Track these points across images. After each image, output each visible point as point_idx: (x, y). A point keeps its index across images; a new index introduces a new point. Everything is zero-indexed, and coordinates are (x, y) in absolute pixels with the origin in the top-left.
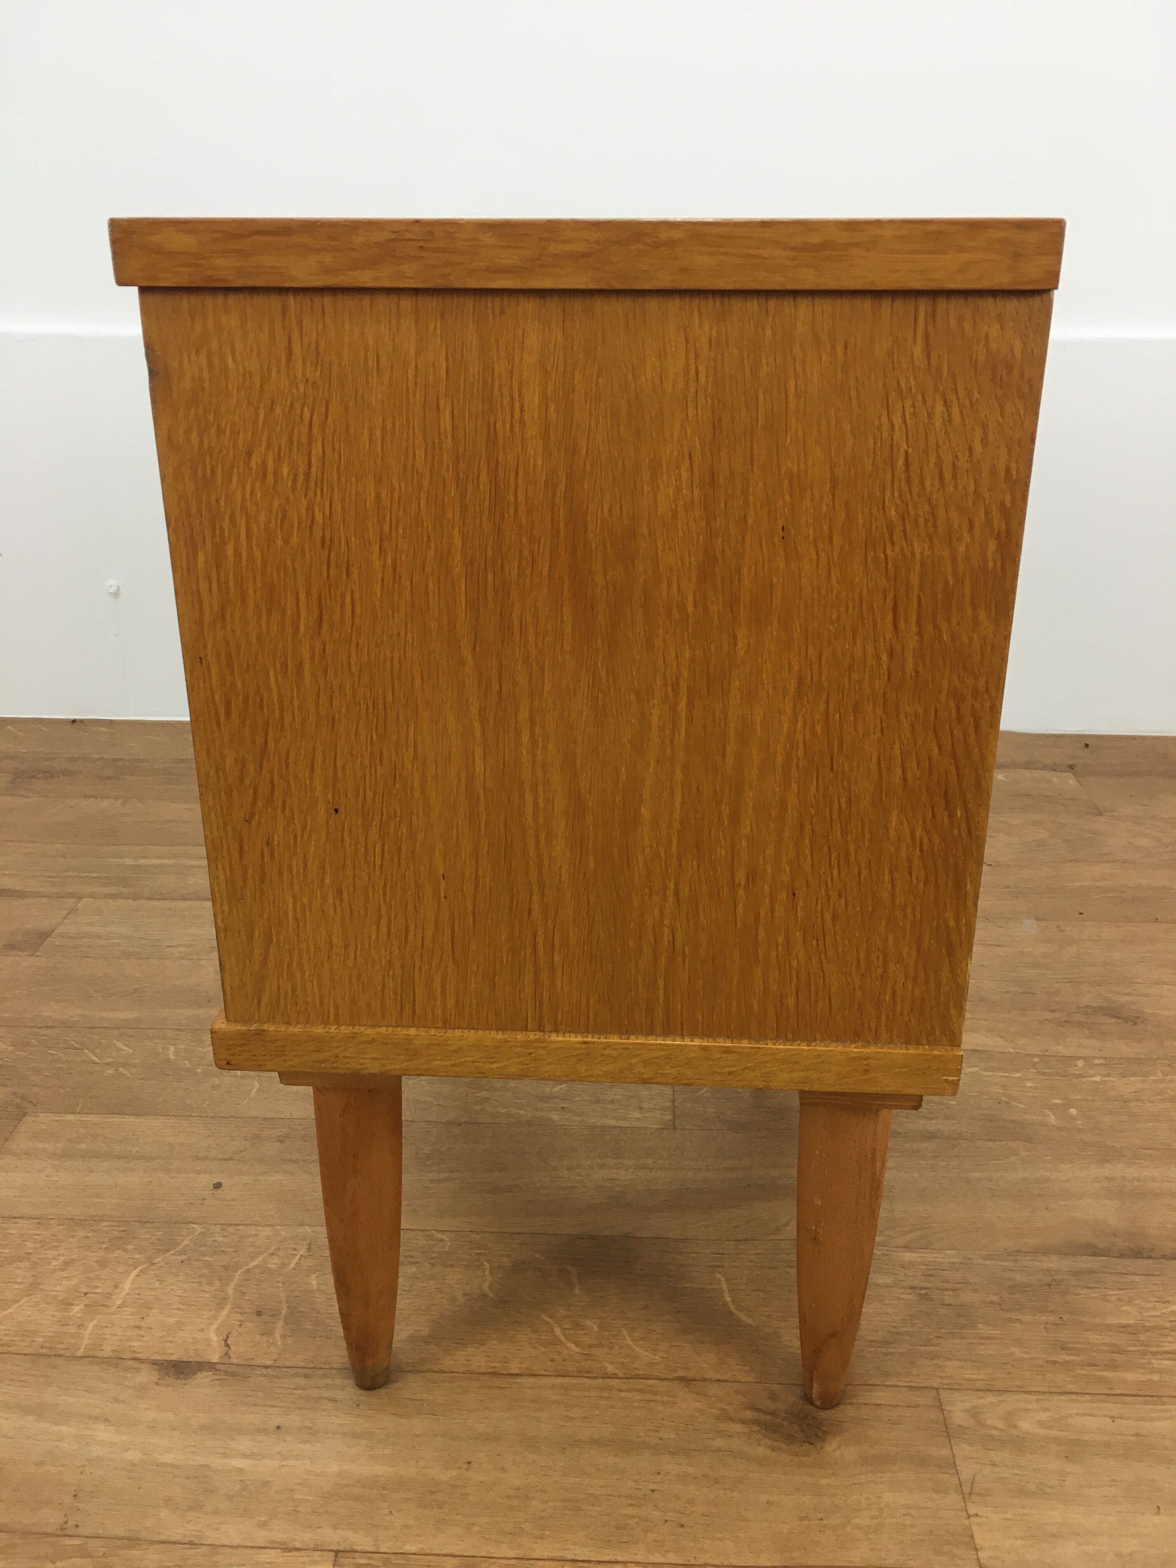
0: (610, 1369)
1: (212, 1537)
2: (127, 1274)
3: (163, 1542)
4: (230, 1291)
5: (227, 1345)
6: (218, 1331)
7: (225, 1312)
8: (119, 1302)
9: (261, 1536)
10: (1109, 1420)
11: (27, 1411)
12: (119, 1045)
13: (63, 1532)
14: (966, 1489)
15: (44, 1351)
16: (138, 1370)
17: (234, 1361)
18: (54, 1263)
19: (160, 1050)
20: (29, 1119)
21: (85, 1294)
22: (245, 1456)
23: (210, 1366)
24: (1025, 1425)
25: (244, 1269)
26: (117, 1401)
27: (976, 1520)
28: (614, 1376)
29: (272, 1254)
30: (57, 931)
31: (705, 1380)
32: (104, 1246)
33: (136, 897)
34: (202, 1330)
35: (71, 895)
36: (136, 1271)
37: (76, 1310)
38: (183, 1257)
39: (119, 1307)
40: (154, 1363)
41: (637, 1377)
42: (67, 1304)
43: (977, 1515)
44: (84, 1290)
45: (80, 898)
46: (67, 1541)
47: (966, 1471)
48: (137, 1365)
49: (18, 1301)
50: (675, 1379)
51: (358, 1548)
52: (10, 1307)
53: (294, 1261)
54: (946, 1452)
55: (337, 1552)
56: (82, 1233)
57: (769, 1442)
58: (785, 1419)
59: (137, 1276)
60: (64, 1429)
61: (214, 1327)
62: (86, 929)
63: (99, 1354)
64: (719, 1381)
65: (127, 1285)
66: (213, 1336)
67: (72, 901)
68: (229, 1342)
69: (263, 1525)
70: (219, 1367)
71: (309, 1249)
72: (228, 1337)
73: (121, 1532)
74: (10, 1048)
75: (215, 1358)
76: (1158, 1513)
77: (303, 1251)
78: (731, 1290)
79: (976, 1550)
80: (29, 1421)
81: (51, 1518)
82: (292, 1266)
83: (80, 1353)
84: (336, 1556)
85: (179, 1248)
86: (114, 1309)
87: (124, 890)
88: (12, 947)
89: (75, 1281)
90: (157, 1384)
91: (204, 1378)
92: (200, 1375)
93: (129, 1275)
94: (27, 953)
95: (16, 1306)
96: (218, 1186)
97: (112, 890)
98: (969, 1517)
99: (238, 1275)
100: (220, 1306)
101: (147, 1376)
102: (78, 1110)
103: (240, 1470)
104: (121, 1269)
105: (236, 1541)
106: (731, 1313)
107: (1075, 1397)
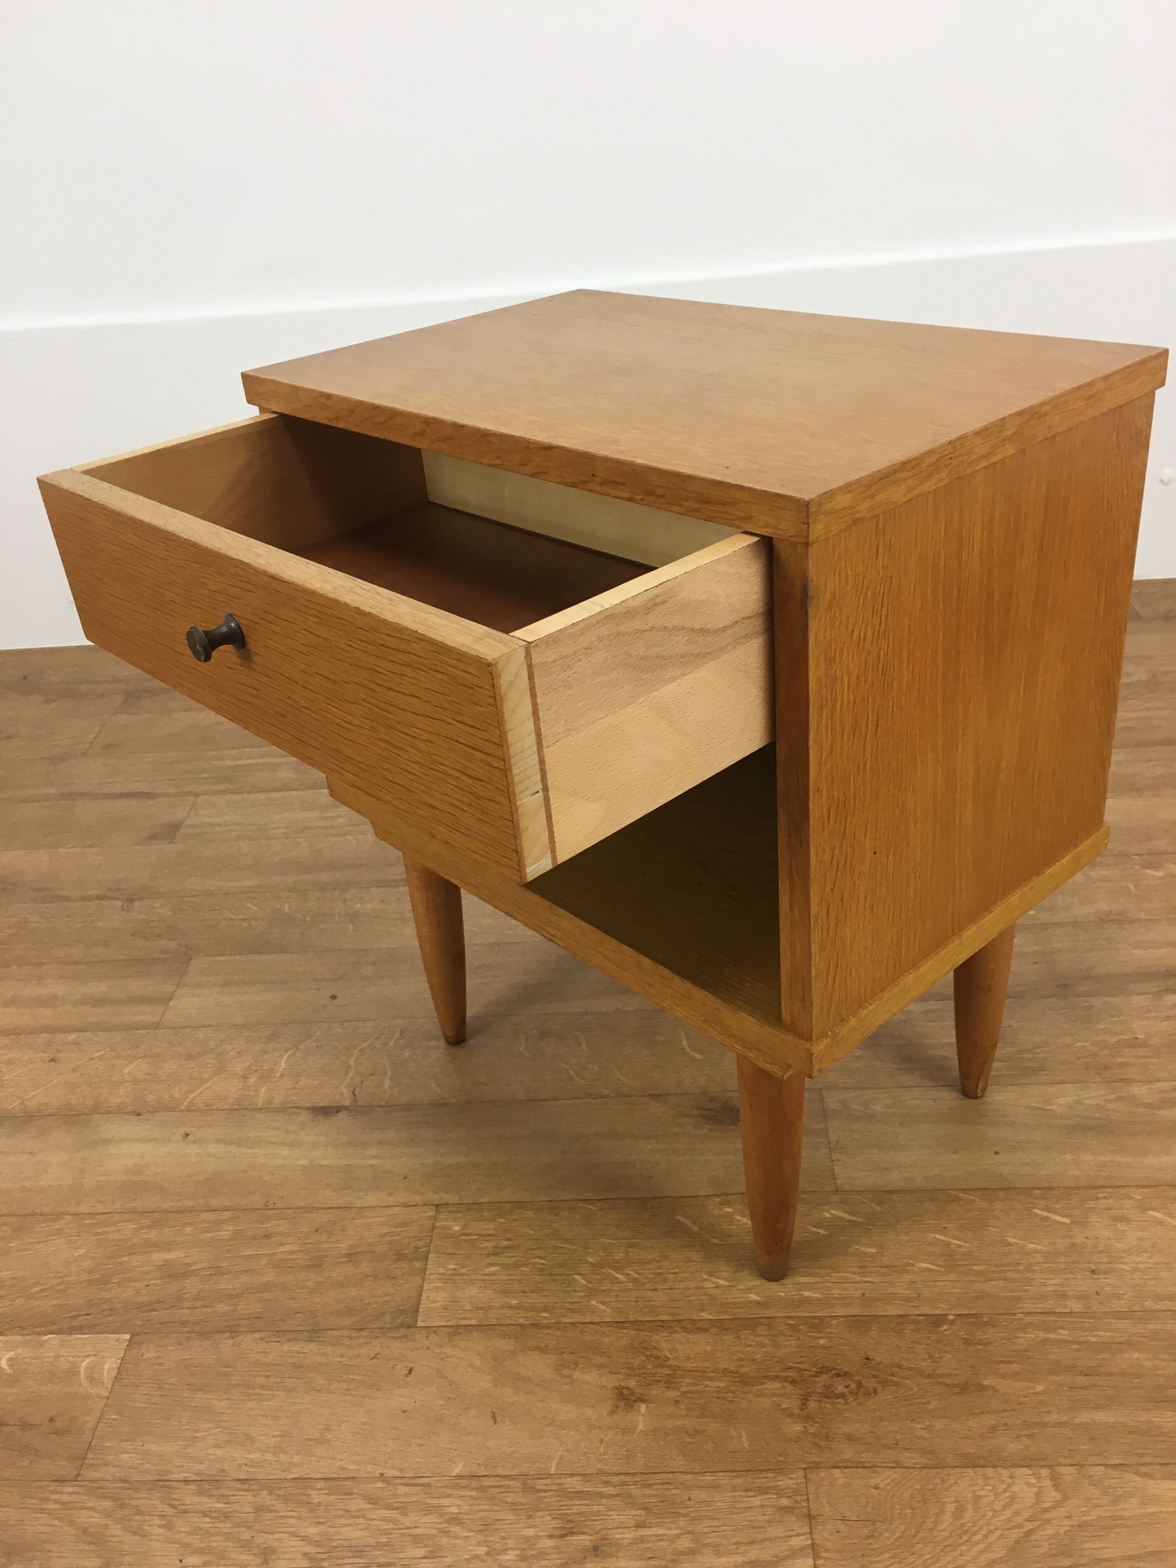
0: (606, 1092)
1: (359, 1203)
2: (282, 1056)
3: (329, 1208)
4: (352, 1062)
5: (354, 1095)
6: (346, 1087)
7: (350, 1076)
8: (279, 1074)
9: (391, 1200)
10: (932, 1101)
11: (231, 1143)
12: (248, 905)
13: (266, 1207)
14: (832, 1146)
15: (236, 1107)
16: (299, 1114)
17: (360, 1104)
18: (231, 1054)
19: (279, 907)
20: (194, 961)
21: (256, 1071)
22: (374, 1157)
23: (346, 1108)
24: (877, 1107)
25: (360, 1048)
26: (288, 1132)
27: (836, 1162)
28: (608, 1096)
29: (377, 1038)
30: (187, 822)
31: (668, 1094)
32: (263, 1041)
33: (240, 792)
34: (336, 1088)
35: (190, 793)
36: (288, 1055)
37: (252, 1081)
38: (318, 1044)
39: (280, 1077)
40: (308, 1109)
41: (624, 1096)
42: (245, 1078)
43: (838, 1160)
44: (254, 1068)
45: (197, 795)
46: (269, 1212)
47: (833, 1137)
48: (298, 1110)
49: (212, 1079)
50: (650, 1095)
51: (451, 1202)
52: (207, 1082)
53: (392, 1042)
54: (822, 1126)
55: (437, 1206)
56: (246, 1034)
57: (708, 1127)
58: (719, 1112)
59: (288, 1057)
60: (257, 1150)
61: (344, 1085)
62: (207, 820)
63: (272, 1106)
64: (677, 1094)
65: (283, 1063)
66: (345, 1091)
67: (191, 798)
68: (356, 1093)
69: (390, 1195)
70: (350, 1108)
71: (401, 1034)
72: (354, 1091)
73: (303, 1204)
74: (170, 913)
75: (348, 1103)
76: (955, 1153)
77: (398, 1035)
78: (688, 1039)
79: (835, 1179)
80: (233, 1149)
81: (257, 1200)
82: (391, 1044)
83: (259, 1106)
84: (437, 1208)
85: (314, 1038)
86: (276, 1079)
87: (231, 787)
88: (153, 837)
89: (248, 1063)
90: (312, 1121)
91: (342, 1115)
92: (339, 1114)
93: (283, 1057)
94: (169, 841)
95: (211, 1081)
96: (334, 997)
97: (222, 787)
98: (833, 1161)
99: (356, 1052)
100: (347, 1073)
101: (305, 1117)
102: (227, 953)
103: (372, 1166)
104: (277, 1054)
105: (374, 1204)
106: (687, 1053)
107: (912, 1089)
